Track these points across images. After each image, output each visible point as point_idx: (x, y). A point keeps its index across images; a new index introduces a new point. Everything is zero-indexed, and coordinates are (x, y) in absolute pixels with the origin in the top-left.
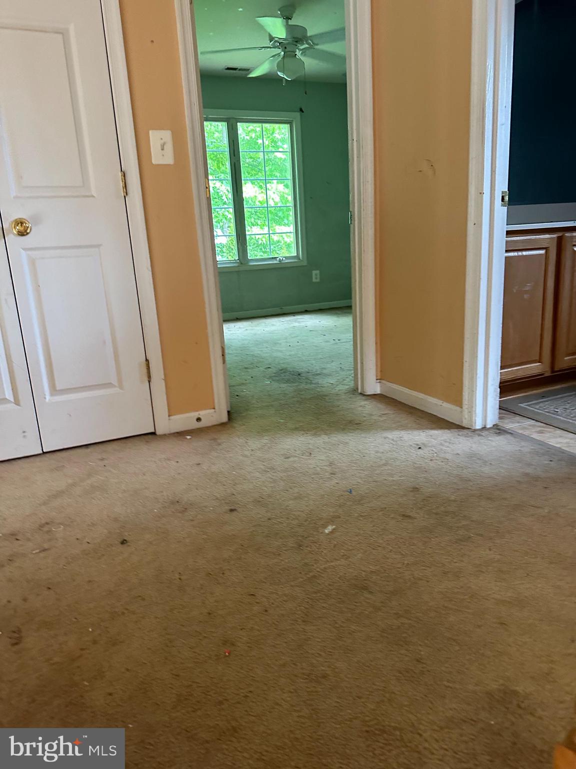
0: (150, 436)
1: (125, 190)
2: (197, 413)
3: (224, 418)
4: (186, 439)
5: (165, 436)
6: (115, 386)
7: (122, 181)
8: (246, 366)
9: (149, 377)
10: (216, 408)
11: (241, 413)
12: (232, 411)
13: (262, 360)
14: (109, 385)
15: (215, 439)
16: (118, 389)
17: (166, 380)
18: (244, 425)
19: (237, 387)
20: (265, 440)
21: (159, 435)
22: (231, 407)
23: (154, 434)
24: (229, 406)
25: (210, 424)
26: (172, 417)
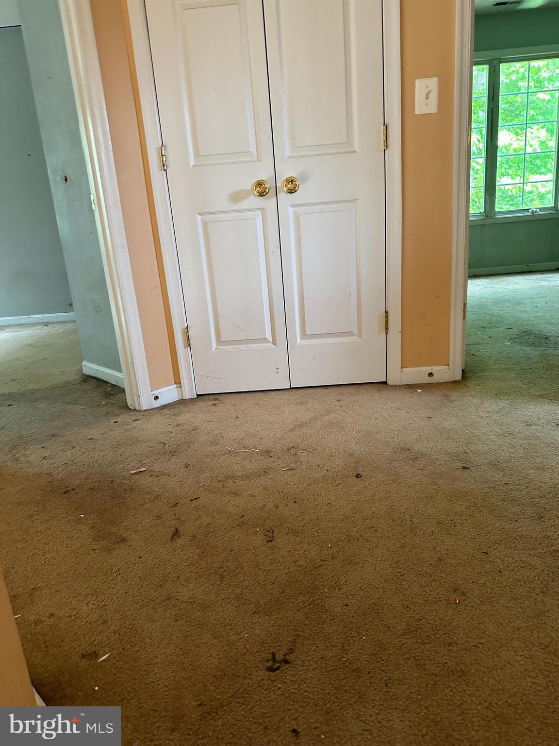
0: (382, 385)
1: (385, 143)
2: (431, 368)
3: (458, 376)
4: (417, 391)
5: (395, 387)
6: (355, 335)
7: (384, 135)
8: (484, 326)
9: (387, 329)
10: (450, 365)
11: (476, 373)
12: (466, 370)
13: (502, 320)
14: (349, 334)
15: (447, 396)
16: (357, 338)
17: (402, 332)
18: (479, 386)
19: (473, 346)
20: (503, 403)
21: (390, 385)
22: (465, 366)
23: (385, 383)
24: (464, 365)
25: (442, 381)
26: (403, 369)
